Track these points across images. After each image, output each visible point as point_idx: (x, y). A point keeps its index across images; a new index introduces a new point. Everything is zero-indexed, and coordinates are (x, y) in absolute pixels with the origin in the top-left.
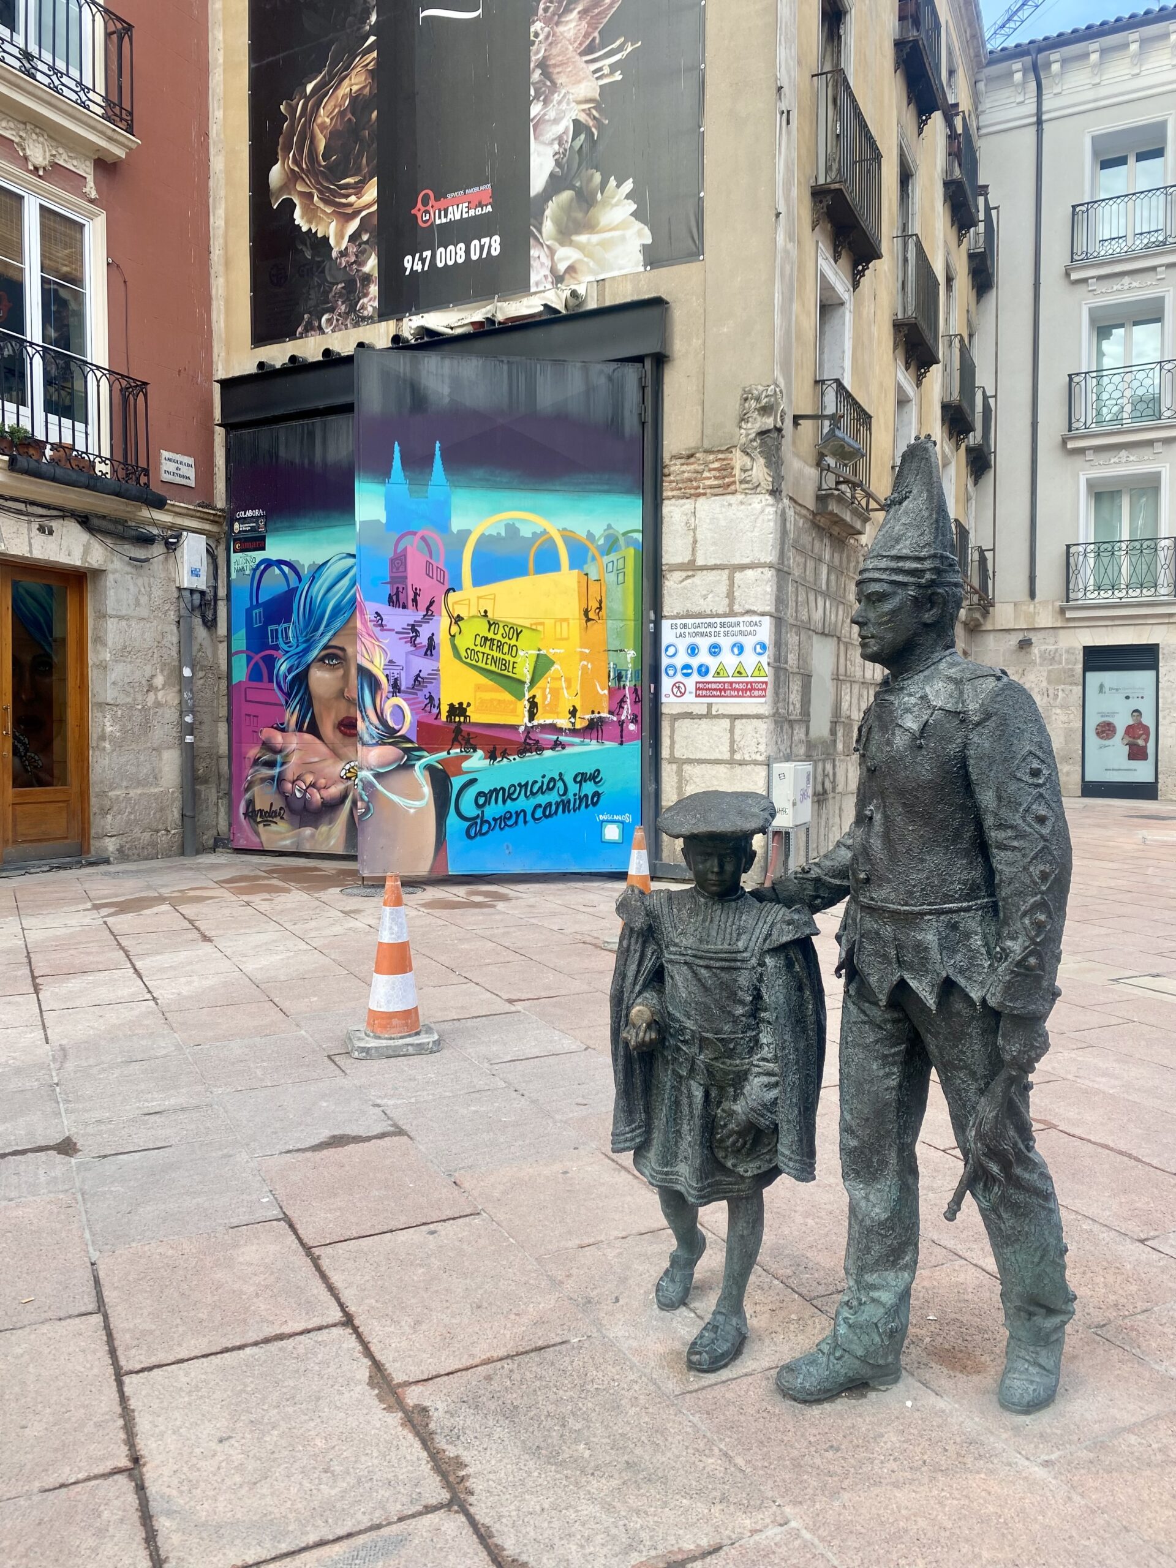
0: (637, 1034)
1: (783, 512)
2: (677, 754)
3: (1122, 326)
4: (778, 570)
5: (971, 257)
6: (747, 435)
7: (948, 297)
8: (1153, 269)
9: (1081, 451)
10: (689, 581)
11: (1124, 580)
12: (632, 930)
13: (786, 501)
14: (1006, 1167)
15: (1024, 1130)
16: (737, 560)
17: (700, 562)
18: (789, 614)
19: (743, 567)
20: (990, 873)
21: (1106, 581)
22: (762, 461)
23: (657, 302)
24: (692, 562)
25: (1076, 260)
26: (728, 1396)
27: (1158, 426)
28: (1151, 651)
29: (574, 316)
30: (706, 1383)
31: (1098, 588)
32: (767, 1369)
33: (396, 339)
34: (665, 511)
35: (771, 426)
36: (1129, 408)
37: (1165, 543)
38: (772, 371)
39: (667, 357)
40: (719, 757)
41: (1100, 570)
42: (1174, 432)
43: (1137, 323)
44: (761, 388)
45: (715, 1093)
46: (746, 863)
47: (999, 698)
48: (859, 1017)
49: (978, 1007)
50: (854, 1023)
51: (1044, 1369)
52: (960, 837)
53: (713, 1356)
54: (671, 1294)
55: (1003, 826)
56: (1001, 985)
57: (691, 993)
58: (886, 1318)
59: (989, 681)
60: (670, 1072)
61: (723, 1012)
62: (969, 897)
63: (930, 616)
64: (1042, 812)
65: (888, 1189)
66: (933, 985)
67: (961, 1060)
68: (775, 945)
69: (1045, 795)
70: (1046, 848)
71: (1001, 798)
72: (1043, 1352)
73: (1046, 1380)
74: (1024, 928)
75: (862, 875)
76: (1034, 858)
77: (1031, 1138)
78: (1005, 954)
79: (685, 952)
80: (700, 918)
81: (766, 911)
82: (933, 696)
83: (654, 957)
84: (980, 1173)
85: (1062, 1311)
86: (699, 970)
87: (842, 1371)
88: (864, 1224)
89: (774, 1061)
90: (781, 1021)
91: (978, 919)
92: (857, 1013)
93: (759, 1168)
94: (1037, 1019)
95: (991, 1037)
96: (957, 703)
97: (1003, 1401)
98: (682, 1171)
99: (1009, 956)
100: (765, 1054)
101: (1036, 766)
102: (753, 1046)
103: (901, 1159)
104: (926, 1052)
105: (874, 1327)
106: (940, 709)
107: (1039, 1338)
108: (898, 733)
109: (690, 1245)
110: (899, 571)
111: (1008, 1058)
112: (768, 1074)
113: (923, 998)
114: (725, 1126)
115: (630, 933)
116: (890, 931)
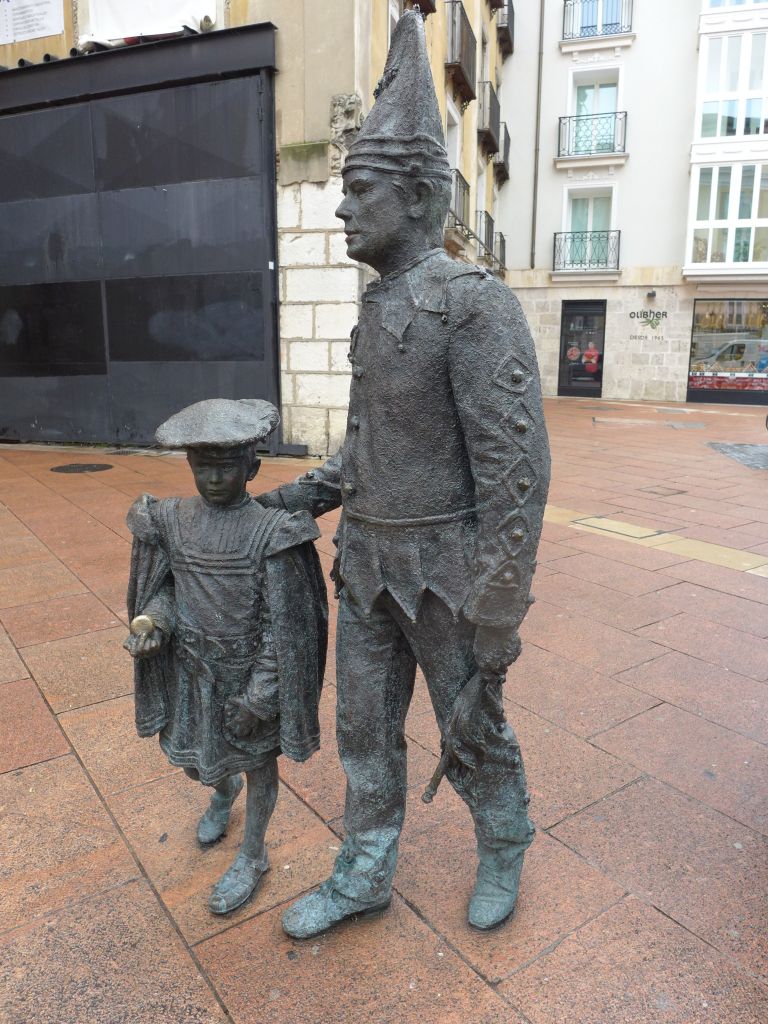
0: (137, 644)
2: (292, 368)
3: (592, 87)
5: (499, 29)
6: (336, 132)
7: (483, 56)
8: (613, 49)
9: (565, 170)
10: (297, 241)
11: (588, 257)
12: (140, 542)
14: (479, 755)
15: (498, 717)
16: (331, 227)
17: (305, 227)
19: (335, 232)
20: (470, 483)
21: (577, 258)
23: (268, 27)
24: (299, 227)
25: (565, 39)
26: (240, 939)
27: (612, 156)
28: (602, 304)
29: (207, 36)
30: (223, 927)
31: (573, 262)
32: (279, 904)
33: (74, 51)
34: (279, 188)
35: (353, 126)
36: (595, 143)
37: (613, 234)
38: (353, 84)
39: (276, 70)
40: (322, 369)
41: (574, 250)
42: (622, 161)
43: (602, 86)
44: (346, 97)
45: (221, 688)
46: (250, 471)
47: (482, 298)
48: (351, 618)
49: (456, 620)
50: (347, 623)
51: (506, 890)
52: (442, 447)
53: (231, 901)
54: (210, 832)
55: (483, 437)
56: (477, 599)
57: (194, 599)
58: (376, 869)
59: (473, 280)
60: (181, 669)
61: (226, 616)
62: (450, 509)
63: (416, 210)
64: (523, 422)
65: (377, 764)
66: (414, 596)
67: (440, 662)
68: (274, 552)
69: (527, 404)
70: (525, 460)
71: (482, 407)
72: (506, 876)
73: (507, 899)
74: (501, 543)
75: (348, 486)
76: (513, 471)
77: (503, 720)
78: (482, 568)
79: (189, 560)
80: (204, 526)
81: (268, 518)
82: (417, 297)
83: (162, 564)
84: (455, 762)
85: (523, 843)
86: (201, 578)
87: (338, 911)
88: (356, 794)
89: (274, 658)
90: (280, 623)
91: (458, 531)
92: (349, 614)
93: (267, 747)
94: (511, 629)
95: (467, 643)
96: (440, 303)
97: (471, 921)
98: (198, 752)
99: (485, 570)
100: (266, 652)
101: (518, 372)
102: (256, 644)
103: (389, 740)
104: (411, 651)
105: (365, 875)
106: (423, 310)
107: (503, 866)
108: (382, 337)
109: (225, 792)
110: (383, 157)
111: (482, 664)
112: (269, 671)
113: (404, 608)
114: (232, 716)
115: (138, 543)
116: (374, 543)
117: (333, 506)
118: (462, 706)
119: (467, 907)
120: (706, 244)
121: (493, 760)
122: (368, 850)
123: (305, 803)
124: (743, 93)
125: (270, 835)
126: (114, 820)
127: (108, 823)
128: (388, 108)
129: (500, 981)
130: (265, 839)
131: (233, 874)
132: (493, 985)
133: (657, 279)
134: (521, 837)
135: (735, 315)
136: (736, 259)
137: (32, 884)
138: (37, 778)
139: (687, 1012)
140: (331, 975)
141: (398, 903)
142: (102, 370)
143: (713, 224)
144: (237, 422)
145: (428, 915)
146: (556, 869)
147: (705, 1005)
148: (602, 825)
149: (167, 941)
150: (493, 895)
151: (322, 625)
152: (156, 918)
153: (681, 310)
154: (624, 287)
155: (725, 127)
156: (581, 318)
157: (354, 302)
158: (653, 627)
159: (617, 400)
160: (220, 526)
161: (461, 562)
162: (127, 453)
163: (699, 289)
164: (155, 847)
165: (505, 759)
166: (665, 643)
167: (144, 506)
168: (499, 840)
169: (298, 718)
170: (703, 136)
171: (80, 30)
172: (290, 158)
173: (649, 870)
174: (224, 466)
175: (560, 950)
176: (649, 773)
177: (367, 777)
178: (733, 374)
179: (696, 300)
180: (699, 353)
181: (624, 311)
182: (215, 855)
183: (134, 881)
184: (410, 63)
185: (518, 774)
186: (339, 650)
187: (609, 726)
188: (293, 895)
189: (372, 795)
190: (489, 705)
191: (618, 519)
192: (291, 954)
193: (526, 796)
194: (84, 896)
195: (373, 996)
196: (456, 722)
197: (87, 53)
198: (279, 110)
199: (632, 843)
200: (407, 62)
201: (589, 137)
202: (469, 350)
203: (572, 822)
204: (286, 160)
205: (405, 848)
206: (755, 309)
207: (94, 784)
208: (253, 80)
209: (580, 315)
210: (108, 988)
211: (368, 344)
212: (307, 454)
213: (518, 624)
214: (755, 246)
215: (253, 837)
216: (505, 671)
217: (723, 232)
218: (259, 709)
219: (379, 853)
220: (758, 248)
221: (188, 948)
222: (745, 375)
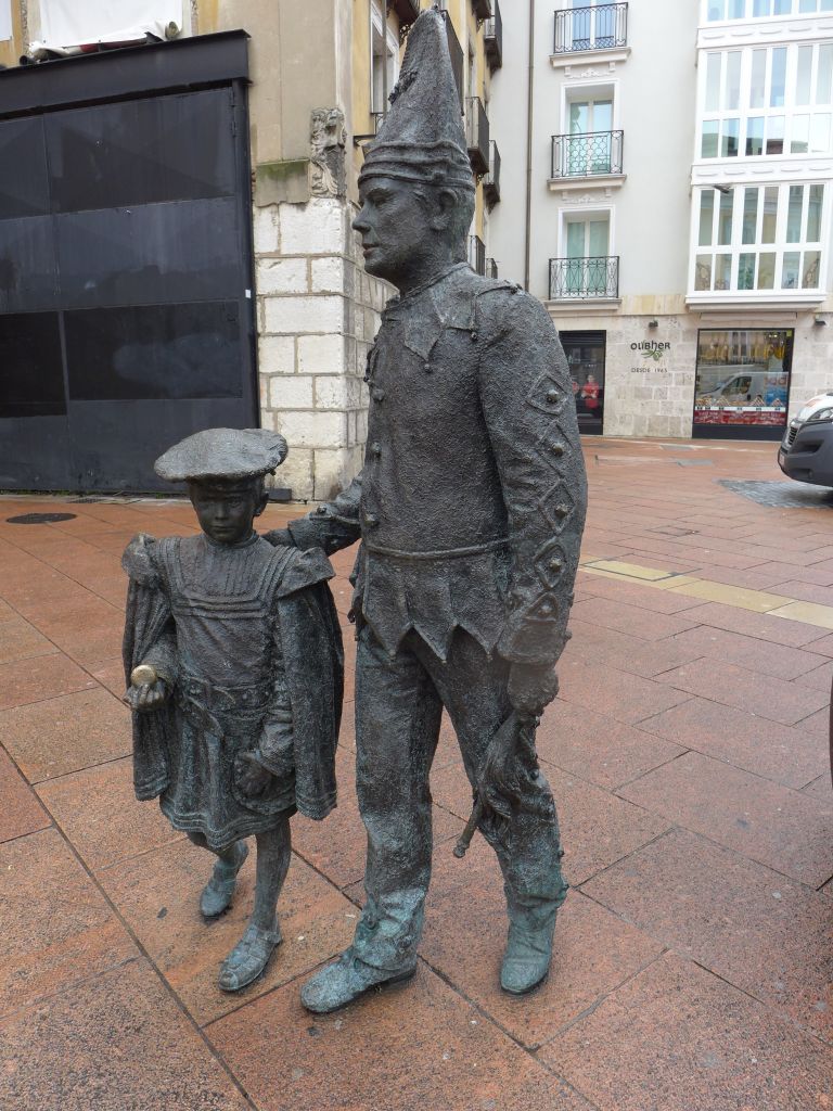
0: (139, 696)
1: (347, 212)
2: (273, 405)
3: (586, 104)
4: (345, 260)
5: (487, 41)
6: (317, 150)
7: (470, 69)
8: (607, 63)
9: (560, 192)
10: (277, 266)
11: (585, 286)
12: (137, 585)
13: (349, 205)
14: (514, 803)
15: (531, 763)
16: (313, 251)
17: (284, 252)
18: (355, 295)
19: (317, 256)
20: (502, 511)
21: (574, 286)
22: (329, 171)
23: (240, 35)
24: (278, 252)
25: (557, 53)
26: (255, 1017)
27: (609, 177)
28: (602, 334)
29: (172, 44)
30: (235, 1005)
31: (569, 291)
32: (295, 978)
33: (24, 59)
34: (255, 210)
35: (336, 143)
36: (590, 163)
37: (611, 260)
38: (335, 97)
39: (251, 82)
40: (305, 406)
41: (571, 278)
42: (619, 183)
43: (596, 103)
44: (326, 112)
45: (231, 743)
46: (257, 506)
47: (514, 314)
48: (373, 662)
49: (490, 658)
50: (367, 667)
51: (540, 951)
52: (472, 474)
53: (243, 977)
54: (214, 904)
55: (518, 461)
56: (513, 635)
57: (200, 646)
58: (402, 933)
59: (504, 296)
60: (185, 724)
61: (235, 664)
62: (481, 539)
63: (439, 222)
64: (559, 445)
65: (402, 820)
66: (443, 635)
67: (471, 705)
68: (287, 592)
69: (562, 426)
70: (562, 485)
71: (516, 430)
72: (539, 935)
73: (541, 961)
74: (537, 574)
75: (370, 518)
76: (550, 497)
77: (536, 767)
78: (518, 601)
79: (192, 604)
80: (208, 567)
81: (278, 557)
82: (443, 314)
83: (163, 610)
84: (488, 813)
85: (556, 900)
86: (207, 623)
87: (362, 981)
88: (379, 853)
89: (289, 708)
90: (294, 669)
91: (490, 563)
92: (369, 658)
93: (280, 807)
94: (548, 666)
95: (500, 683)
96: (468, 320)
97: (504, 986)
98: (204, 814)
99: (520, 603)
100: (279, 702)
101: (553, 392)
102: (267, 694)
103: (414, 793)
104: (438, 695)
105: (390, 940)
106: (451, 328)
107: (537, 925)
108: (406, 357)
109: (230, 859)
110: (404, 164)
111: (517, 705)
112: (283, 722)
113: (433, 648)
114: (243, 773)
115: (135, 586)
116: (398, 578)
117: (347, 542)
118: (496, 751)
119: (499, 972)
120: (710, 272)
121: (529, 811)
122: (392, 914)
123: (316, 869)
124: (744, 111)
125: (282, 905)
126: (106, 897)
127: (100, 899)
128: (408, 112)
129: (539, 1047)
130: (277, 909)
131: (243, 947)
132: (532, 1051)
133: (659, 307)
134: (555, 892)
135: (740, 347)
136: (740, 287)
137: (19, 969)
138: (15, 855)
139: (736, 1069)
140: (358, 1050)
141: (424, 970)
142: (62, 410)
143: (715, 249)
144: (244, 453)
145: (458, 982)
146: (590, 927)
147: (754, 1061)
148: (635, 880)
149: (174, 1024)
150: (527, 957)
151: (338, 672)
152: (160, 999)
153: (684, 340)
154: (624, 316)
155: (727, 149)
156: (578, 351)
157: (339, 333)
158: (673, 673)
159: (620, 437)
160: (226, 566)
161: (494, 596)
162: (91, 501)
163: (703, 318)
164: (153, 923)
165: (539, 809)
166: (687, 688)
167: (142, 547)
168: (533, 897)
169: (315, 772)
170: (703, 157)
171: (30, 36)
172: (266, 177)
173: (687, 924)
174: (231, 500)
175: (600, 1011)
176: (680, 824)
177: (390, 835)
178: (738, 408)
179: (699, 330)
180: (703, 387)
181: (624, 343)
182: (221, 929)
183: (133, 960)
184: (431, 65)
185: (552, 825)
186: (358, 696)
187: (635, 777)
188: (309, 967)
189: (398, 853)
190: (523, 750)
191: (629, 562)
192: (311, 1030)
193: (560, 849)
194: (77, 980)
195: (404, 1069)
196: (489, 768)
197: (38, 61)
198: (255, 125)
199: (668, 897)
200: (427, 64)
201: (583, 156)
202: (502, 369)
203: (604, 878)
204: (262, 180)
205: (429, 912)
206: (761, 339)
207: (80, 859)
208: (224, 92)
209: (575, 347)
210: (112, 1077)
211: (390, 365)
212: (291, 499)
213: (556, 660)
214: (760, 273)
215: (265, 906)
216: (541, 712)
217: (726, 259)
218: (273, 764)
219: (405, 917)
220: (763, 275)
221: (198, 1029)
222: (753, 409)
